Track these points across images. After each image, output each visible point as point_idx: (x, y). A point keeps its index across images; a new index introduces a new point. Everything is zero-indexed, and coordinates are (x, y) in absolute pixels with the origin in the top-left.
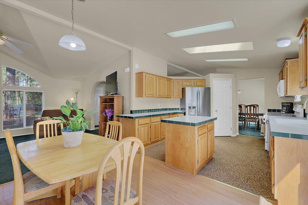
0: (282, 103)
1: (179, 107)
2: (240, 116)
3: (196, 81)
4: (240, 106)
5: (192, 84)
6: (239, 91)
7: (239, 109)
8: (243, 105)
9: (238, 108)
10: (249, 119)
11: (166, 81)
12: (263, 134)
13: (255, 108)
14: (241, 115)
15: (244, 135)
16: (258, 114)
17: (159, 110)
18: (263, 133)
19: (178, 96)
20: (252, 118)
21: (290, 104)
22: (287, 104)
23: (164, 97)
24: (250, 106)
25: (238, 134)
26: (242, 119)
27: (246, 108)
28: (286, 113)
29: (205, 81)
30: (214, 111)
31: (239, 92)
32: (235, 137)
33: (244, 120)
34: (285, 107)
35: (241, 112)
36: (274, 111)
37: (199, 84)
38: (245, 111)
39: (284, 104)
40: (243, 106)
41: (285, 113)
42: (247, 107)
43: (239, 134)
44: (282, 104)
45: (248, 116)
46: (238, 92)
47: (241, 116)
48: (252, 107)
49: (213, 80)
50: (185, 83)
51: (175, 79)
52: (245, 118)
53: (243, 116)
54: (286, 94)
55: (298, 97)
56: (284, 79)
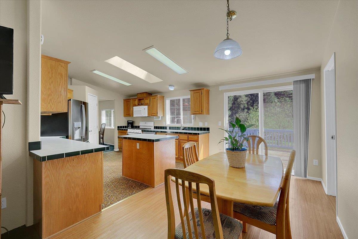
21: (132, 122)
29: (73, 93)
49: (88, 95)
54: (157, 115)
55: (160, 117)
56: (146, 105)
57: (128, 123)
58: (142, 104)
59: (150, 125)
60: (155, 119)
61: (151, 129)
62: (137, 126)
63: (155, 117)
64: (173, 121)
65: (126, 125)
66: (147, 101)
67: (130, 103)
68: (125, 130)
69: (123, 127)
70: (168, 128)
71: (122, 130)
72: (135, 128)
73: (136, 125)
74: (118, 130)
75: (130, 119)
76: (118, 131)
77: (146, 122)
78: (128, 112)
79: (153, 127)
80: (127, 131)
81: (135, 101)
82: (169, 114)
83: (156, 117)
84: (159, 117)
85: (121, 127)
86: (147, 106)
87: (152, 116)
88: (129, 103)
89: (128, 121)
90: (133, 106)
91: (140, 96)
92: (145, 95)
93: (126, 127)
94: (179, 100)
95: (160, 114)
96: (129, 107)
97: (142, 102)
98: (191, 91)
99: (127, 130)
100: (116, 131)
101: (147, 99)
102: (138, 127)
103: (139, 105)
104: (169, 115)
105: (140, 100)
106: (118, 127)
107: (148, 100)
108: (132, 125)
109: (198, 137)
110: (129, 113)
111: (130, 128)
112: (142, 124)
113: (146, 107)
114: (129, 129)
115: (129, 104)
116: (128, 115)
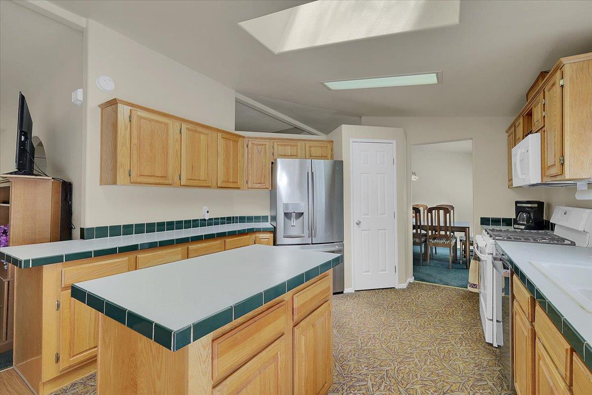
0: (517, 203)
1: (267, 213)
2: (417, 231)
3: (308, 144)
4: (416, 210)
5: (297, 152)
6: (414, 174)
7: (414, 215)
8: (422, 206)
9: (411, 213)
10: (434, 239)
11: (221, 142)
12: (476, 288)
13: (448, 215)
14: (419, 230)
15: (425, 281)
16: (454, 227)
17: (203, 223)
18: (475, 285)
19: (260, 185)
20: (441, 237)
21: (536, 205)
22: (530, 205)
23: (215, 185)
24: (438, 208)
25: (412, 280)
26: (421, 240)
27: (429, 214)
28: (528, 228)
29: (333, 145)
30: (352, 224)
31: (413, 177)
32: (403, 290)
33: (425, 242)
34: (523, 212)
35: (419, 224)
36: (496, 221)
37: (316, 151)
38: (426, 220)
39: (521, 205)
40: (421, 209)
41: (526, 229)
42: (430, 210)
43: (415, 279)
44: (516, 205)
45: (432, 233)
46: (411, 178)
47: (419, 232)
48: (442, 212)
49: (351, 142)
50: (279, 149)
51: (251, 138)
52: (425, 235)
53: (423, 232)
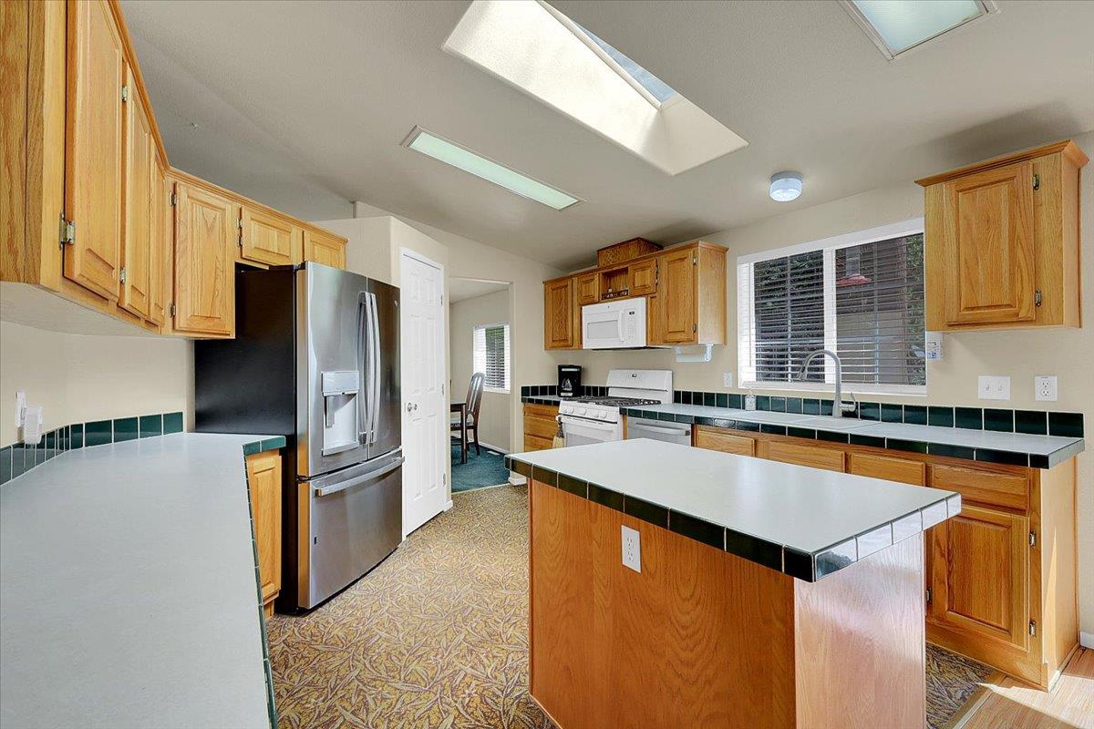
54: (691, 339)
55: (709, 349)
56: (641, 296)
57: (563, 376)
58: (618, 295)
59: (657, 386)
60: (680, 355)
61: (659, 402)
62: (595, 388)
63: (678, 349)
64: (772, 366)
65: (552, 381)
66: (643, 277)
67: (570, 294)
68: (548, 403)
69: (544, 390)
70: (751, 402)
71: (539, 402)
72: (589, 394)
73: (591, 381)
74: (523, 400)
75: (570, 358)
76: (521, 405)
77: (633, 372)
78: (562, 332)
79: (667, 398)
80: (554, 408)
81: (587, 282)
82: (753, 331)
83: (687, 348)
84: (704, 347)
85: (535, 390)
86: (644, 299)
87: (666, 342)
88: (566, 292)
89: (560, 367)
90: (581, 305)
91: (608, 261)
92: (633, 252)
93: (552, 390)
94: (817, 257)
95: (708, 335)
96: (566, 310)
97: (620, 283)
98: (926, 183)
99: (557, 404)
100: (518, 406)
101: (643, 269)
102: (600, 394)
103: (605, 297)
104: (753, 338)
105: (609, 276)
106: (525, 391)
107: (648, 272)
108: (574, 383)
109: (1034, 485)
110: (566, 335)
111: (571, 394)
112: (617, 382)
113: (639, 304)
114: (566, 398)
115: (566, 296)
116: (562, 343)
